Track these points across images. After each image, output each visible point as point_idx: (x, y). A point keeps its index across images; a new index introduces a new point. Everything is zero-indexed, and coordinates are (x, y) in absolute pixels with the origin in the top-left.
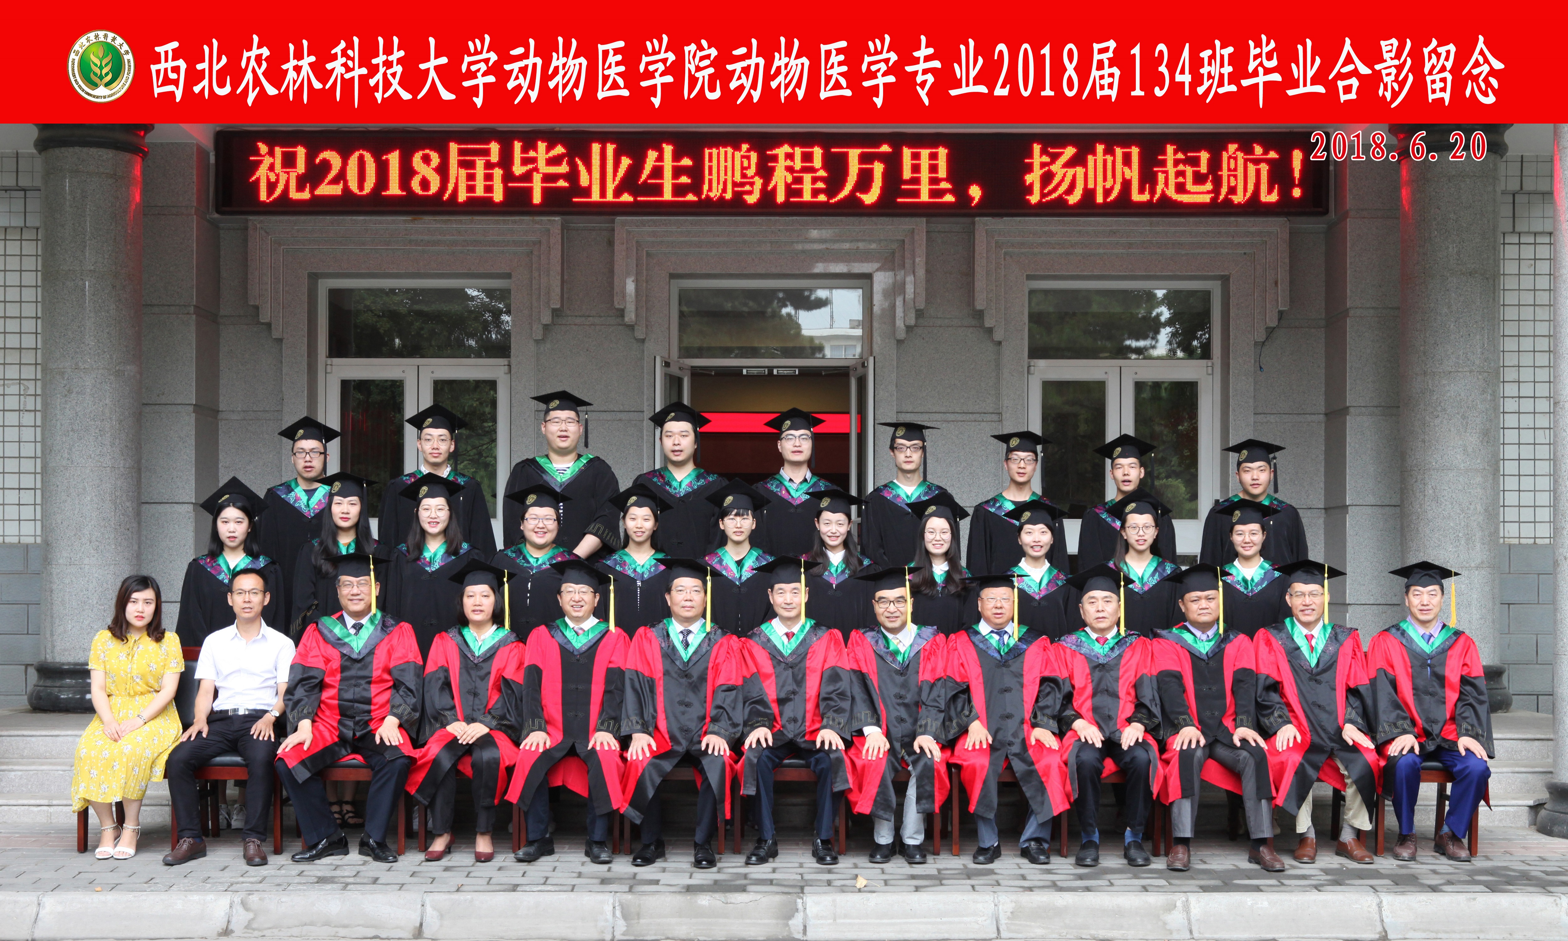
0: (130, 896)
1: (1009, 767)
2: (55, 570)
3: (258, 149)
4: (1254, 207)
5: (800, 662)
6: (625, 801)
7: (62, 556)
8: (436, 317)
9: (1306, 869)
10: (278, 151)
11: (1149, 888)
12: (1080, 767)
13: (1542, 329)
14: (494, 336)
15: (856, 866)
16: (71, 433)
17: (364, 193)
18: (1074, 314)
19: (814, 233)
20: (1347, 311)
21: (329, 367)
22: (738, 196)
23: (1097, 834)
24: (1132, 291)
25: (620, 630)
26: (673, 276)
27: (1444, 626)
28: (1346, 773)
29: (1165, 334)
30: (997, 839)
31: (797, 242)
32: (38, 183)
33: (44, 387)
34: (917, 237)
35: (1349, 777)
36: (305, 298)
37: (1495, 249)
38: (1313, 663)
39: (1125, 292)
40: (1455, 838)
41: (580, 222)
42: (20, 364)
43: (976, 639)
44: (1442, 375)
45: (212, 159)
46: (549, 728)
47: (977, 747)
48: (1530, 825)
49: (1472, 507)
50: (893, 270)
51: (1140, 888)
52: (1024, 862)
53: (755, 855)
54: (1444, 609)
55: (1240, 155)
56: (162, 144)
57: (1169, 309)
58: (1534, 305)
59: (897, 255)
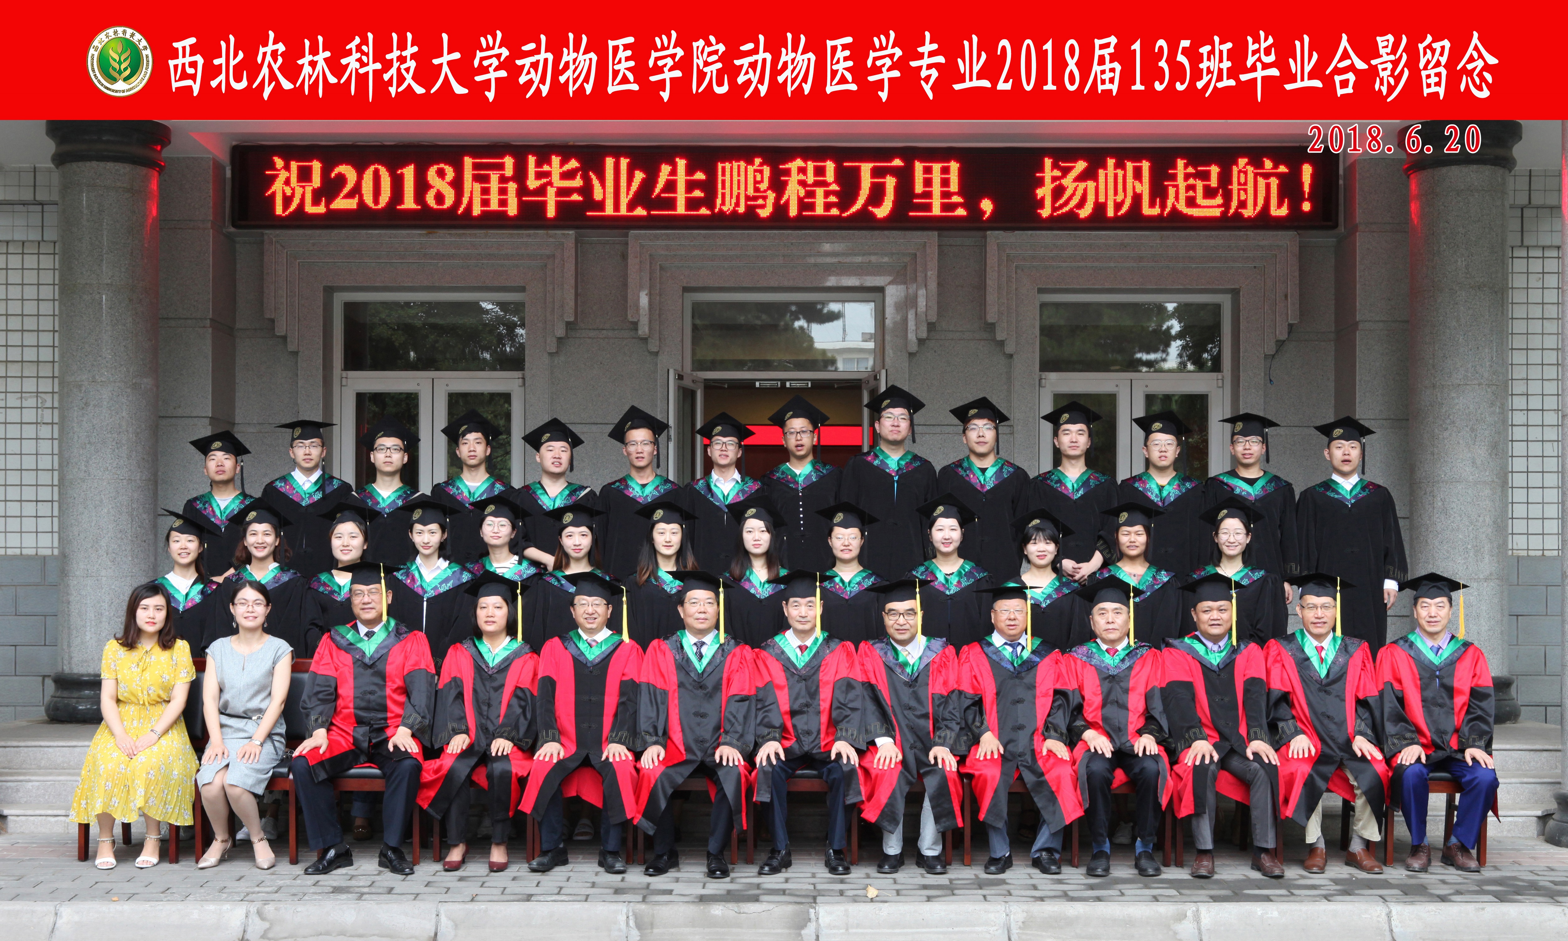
0: (147, 906)
1: (1020, 778)
2: (73, 582)
3: (274, 164)
4: (1264, 221)
5: (814, 674)
6: (638, 812)
7: (79, 567)
8: (452, 330)
9: (1317, 879)
10: (294, 165)
11: (1160, 898)
12: (1090, 776)
13: (1551, 342)
14: (508, 349)
15: (868, 876)
16: (88, 446)
17: (380, 207)
18: (1085, 327)
19: (827, 247)
20: (1356, 324)
21: (344, 380)
22: (751, 210)
23: (1108, 844)
24: (1143, 304)
25: (633, 642)
26: (686, 290)
27: (1453, 637)
28: (1355, 784)
29: (1175, 347)
30: (1008, 849)
31: (810, 256)
32: (55, 197)
33: (61, 401)
34: (928, 251)
35: (1358, 788)
36: (320, 312)
37: (1503, 263)
38: (1323, 674)
39: (1136, 305)
40: (1464, 849)
41: (594, 237)
42: (38, 377)
43: (989, 650)
44: (1451, 388)
45: (228, 174)
46: (563, 740)
47: (989, 757)
48: (1538, 835)
49: (1481, 519)
50: (905, 283)
51: (1150, 898)
52: (1036, 872)
53: (767, 865)
54: (1452, 622)
55: (1250, 169)
56: (178, 158)
57: (1180, 322)
58: (1543, 319)
59: (908, 268)
